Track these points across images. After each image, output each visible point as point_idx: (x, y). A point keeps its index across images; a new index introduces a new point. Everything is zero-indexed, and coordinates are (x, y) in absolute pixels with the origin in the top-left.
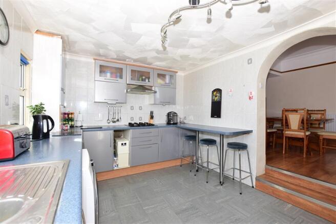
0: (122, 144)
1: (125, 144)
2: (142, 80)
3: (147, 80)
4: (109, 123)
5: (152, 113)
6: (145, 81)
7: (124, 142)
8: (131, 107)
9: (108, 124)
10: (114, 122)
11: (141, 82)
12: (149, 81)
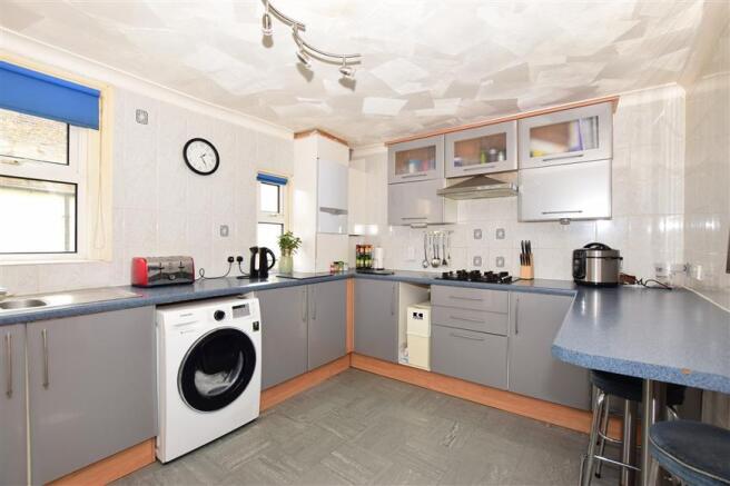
0: (415, 314)
1: (421, 315)
2: (488, 161)
3: (501, 157)
4: (425, 267)
5: (527, 247)
6: (496, 160)
7: (418, 312)
8: (476, 231)
9: (423, 270)
10: (435, 266)
11: (484, 165)
12: (505, 159)
